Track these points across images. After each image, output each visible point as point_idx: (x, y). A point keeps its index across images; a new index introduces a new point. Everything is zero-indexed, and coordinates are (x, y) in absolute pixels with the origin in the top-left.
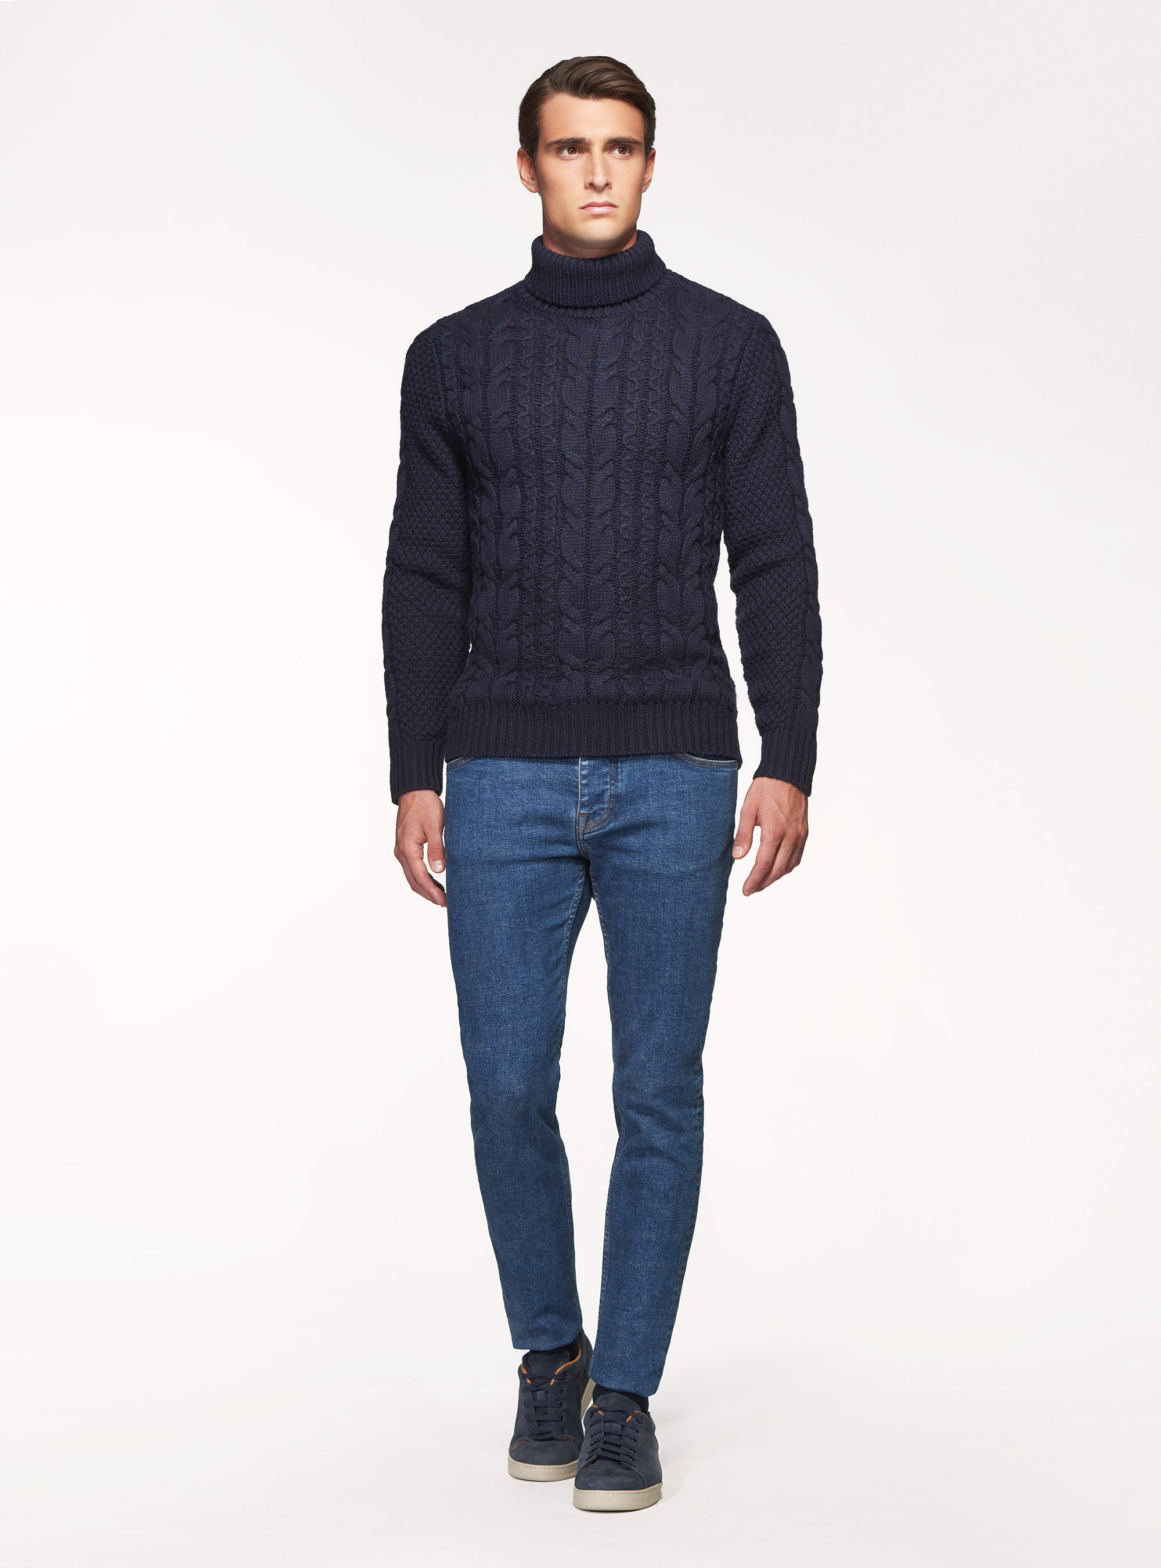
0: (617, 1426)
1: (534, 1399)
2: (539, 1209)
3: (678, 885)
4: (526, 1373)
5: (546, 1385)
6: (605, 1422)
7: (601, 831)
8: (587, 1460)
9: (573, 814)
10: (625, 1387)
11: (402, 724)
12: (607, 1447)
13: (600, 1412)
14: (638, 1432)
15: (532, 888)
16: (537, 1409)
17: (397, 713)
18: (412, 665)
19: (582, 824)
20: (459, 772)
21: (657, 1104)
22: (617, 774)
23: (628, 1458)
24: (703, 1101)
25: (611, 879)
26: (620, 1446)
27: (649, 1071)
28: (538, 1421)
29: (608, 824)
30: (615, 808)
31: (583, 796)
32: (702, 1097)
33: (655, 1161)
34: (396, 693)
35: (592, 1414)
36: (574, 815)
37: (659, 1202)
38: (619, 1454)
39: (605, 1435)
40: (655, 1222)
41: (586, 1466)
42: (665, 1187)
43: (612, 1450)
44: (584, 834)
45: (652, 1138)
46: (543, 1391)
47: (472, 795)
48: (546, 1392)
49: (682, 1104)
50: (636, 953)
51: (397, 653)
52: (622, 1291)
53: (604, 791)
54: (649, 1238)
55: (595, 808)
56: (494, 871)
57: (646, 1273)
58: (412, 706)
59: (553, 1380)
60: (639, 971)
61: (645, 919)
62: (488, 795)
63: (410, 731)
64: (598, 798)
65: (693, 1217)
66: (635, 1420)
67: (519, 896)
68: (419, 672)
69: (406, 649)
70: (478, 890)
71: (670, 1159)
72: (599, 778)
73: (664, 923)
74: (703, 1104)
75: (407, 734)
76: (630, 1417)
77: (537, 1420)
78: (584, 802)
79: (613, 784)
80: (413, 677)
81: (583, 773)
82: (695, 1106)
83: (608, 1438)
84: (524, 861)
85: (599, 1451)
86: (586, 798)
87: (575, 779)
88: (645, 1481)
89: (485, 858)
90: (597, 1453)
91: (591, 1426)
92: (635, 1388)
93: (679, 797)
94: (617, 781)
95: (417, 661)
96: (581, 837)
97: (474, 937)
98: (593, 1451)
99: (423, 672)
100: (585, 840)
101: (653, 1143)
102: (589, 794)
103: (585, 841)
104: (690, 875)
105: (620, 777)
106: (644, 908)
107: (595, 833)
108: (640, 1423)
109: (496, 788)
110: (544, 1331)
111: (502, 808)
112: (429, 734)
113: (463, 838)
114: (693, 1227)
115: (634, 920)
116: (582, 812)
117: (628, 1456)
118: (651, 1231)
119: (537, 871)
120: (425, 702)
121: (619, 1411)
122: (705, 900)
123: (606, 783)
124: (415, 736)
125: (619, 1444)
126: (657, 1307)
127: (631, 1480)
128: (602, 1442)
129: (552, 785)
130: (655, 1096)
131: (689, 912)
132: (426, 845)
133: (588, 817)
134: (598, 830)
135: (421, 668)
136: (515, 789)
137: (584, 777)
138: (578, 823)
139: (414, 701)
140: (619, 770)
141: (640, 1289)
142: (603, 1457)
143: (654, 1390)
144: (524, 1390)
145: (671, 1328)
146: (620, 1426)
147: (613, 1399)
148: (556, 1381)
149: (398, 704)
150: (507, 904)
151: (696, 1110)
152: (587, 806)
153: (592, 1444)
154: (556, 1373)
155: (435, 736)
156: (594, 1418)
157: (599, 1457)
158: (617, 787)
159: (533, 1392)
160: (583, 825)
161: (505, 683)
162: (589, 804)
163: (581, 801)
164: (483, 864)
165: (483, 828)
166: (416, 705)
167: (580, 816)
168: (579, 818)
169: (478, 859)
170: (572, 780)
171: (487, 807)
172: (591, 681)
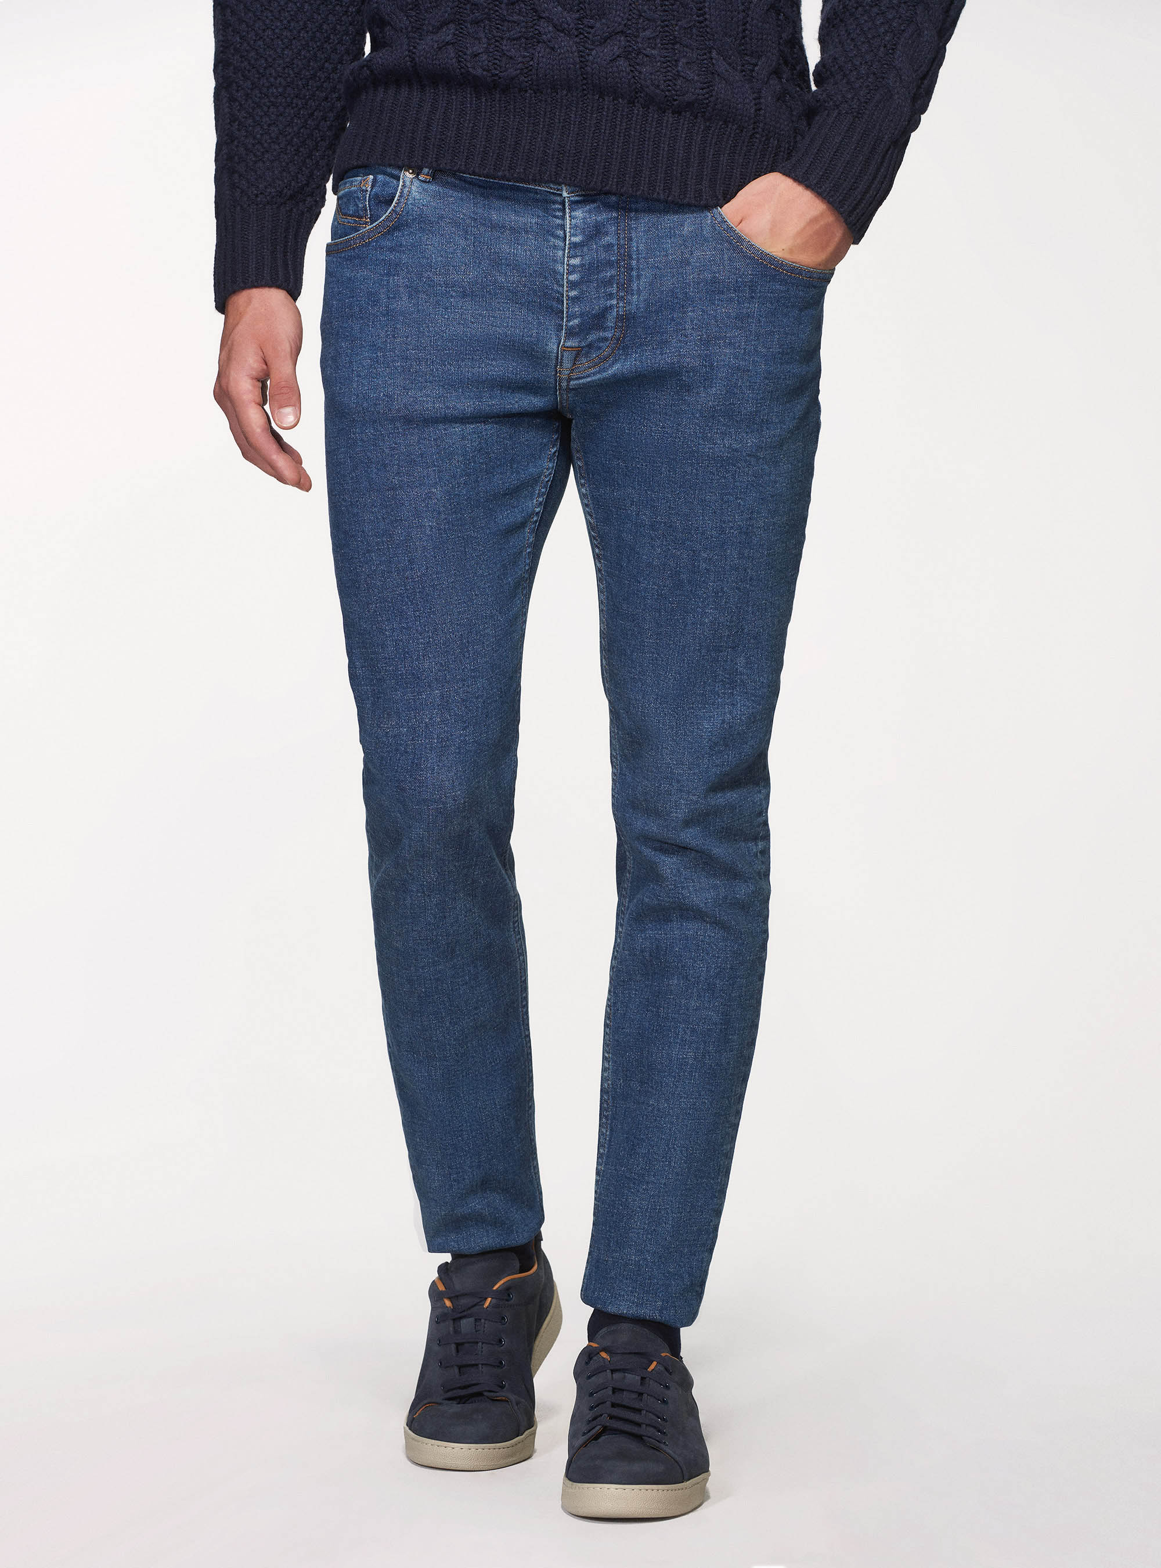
0: (632, 1379)
1: (457, 1332)
2: (476, 1008)
3: (727, 472)
4: (444, 1289)
5: (477, 1307)
6: (613, 1371)
7: (598, 376)
8: (584, 1434)
9: (552, 346)
10: (647, 1312)
11: (236, 175)
12: (617, 1412)
13: (604, 1355)
14: (667, 1387)
15: (475, 462)
16: (459, 1347)
17: (230, 158)
18: (257, 76)
20: (350, 259)
21: (690, 836)
22: (630, 280)
23: (654, 1430)
24: (768, 831)
25: (614, 456)
26: (639, 1411)
27: (678, 781)
28: (460, 1367)
29: (611, 366)
30: (624, 338)
31: (570, 318)
32: (766, 823)
33: (692, 928)
34: (229, 123)
35: (590, 1358)
36: (555, 347)
37: (699, 996)
38: (639, 1425)
39: (614, 1392)
40: (693, 1031)
41: (585, 1444)
42: (708, 971)
43: (627, 1417)
44: (569, 379)
45: (683, 888)
46: (472, 1320)
47: (376, 303)
48: (476, 1320)
49: (735, 836)
50: (654, 584)
51: (233, 55)
52: (638, 1150)
53: (607, 309)
54: (683, 1058)
55: (591, 338)
56: (412, 434)
57: (678, 1118)
58: (253, 145)
59: (489, 1299)
60: (660, 612)
61: (671, 526)
62: (404, 303)
63: (249, 188)
64: (597, 320)
65: (754, 1026)
66: (662, 1369)
67: (454, 477)
68: (268, 88)
69: (248, 48)
70: (385, 466)
71: (716, 923)
72: (598, 287)
73: (703, 534)
74: (769, 836)
75: (242, 192)
76: (655, 1363)
77: (457, 1366)
78: (572, 327)
79: (622, 298)
80: (258, 95)
81: (572, 277)
82: (755, 839)
83: (618, 1398)
84: (464, 419)
85: (605, 1420)
86: (576, 321)
87: (556, 287)
88: (684, 1468)
89: (399, 410)
90: (603, 1423)
91: (589, 1377)
92: (661, 1311)
93: (739, 324)
94: (629, 291)
95: (265, 68)
96: (564, 384)
97: (378, 544)
98: (595, 1419)
99: (276, 88)
101: (684, 898)
102: (582, 315)
103: (569, 390)
104: (749, 455)
105: (635, 286)
106: (669, 507)
107: (589, 379)
108: (670, 1374)
109: (417, 292)
110: (478, 1220)
111: (428, 327)
112: (280, 193)
113: (359, 376)
114: (752, 1043)
115: (652, 527)
116: (568, 344)
117: (655, 1427)
118: (687, 1047)
119: (484, 433)
120: (277, 138)
121: (635, 1353)
122: (772, 496)
123: (610, 296)
124: (257, 196)
125: (637, 1406)
126: (696, 1176)
127: (661, 1468)
128: (608, 1404)
129: (514, 293)
130: (687, 823)
131: (746, 516)
133: (578, 353)
134: (594, 374)
135: (272, 80)
136: (452, 296)
137: (573, 285)
138: (561, 362)
139: (258, 136)
140: (634, 273)
141: (667, 1146)
142: (611, 1430)
143: (690, 1317)
144: (438, 1319)
145: (718, 1213)
146: (638, 1378)
147: (625, 1334)
148: (494, 1301)
149: (232, 141)
150: (434, 490)
151: (757, 845)
152: (577, 334)
153: (592, 1408)
154: (495, 1288)
155: (292, 197)
156: (593, 1365)
157: (605, 1430)
158: (630, 303)
159: (454, 1320)
160: (569, 365)
161: (436, 46)
162: (581, 330)
163: (566, 325)
164: (393, 420)
165: (394, 361)
166: (262, 144)
167: (563, 350)
168: (561, 352)
169: (386, 413)
170: (552, 289)
171: (402, 325)
172: (588, 55)
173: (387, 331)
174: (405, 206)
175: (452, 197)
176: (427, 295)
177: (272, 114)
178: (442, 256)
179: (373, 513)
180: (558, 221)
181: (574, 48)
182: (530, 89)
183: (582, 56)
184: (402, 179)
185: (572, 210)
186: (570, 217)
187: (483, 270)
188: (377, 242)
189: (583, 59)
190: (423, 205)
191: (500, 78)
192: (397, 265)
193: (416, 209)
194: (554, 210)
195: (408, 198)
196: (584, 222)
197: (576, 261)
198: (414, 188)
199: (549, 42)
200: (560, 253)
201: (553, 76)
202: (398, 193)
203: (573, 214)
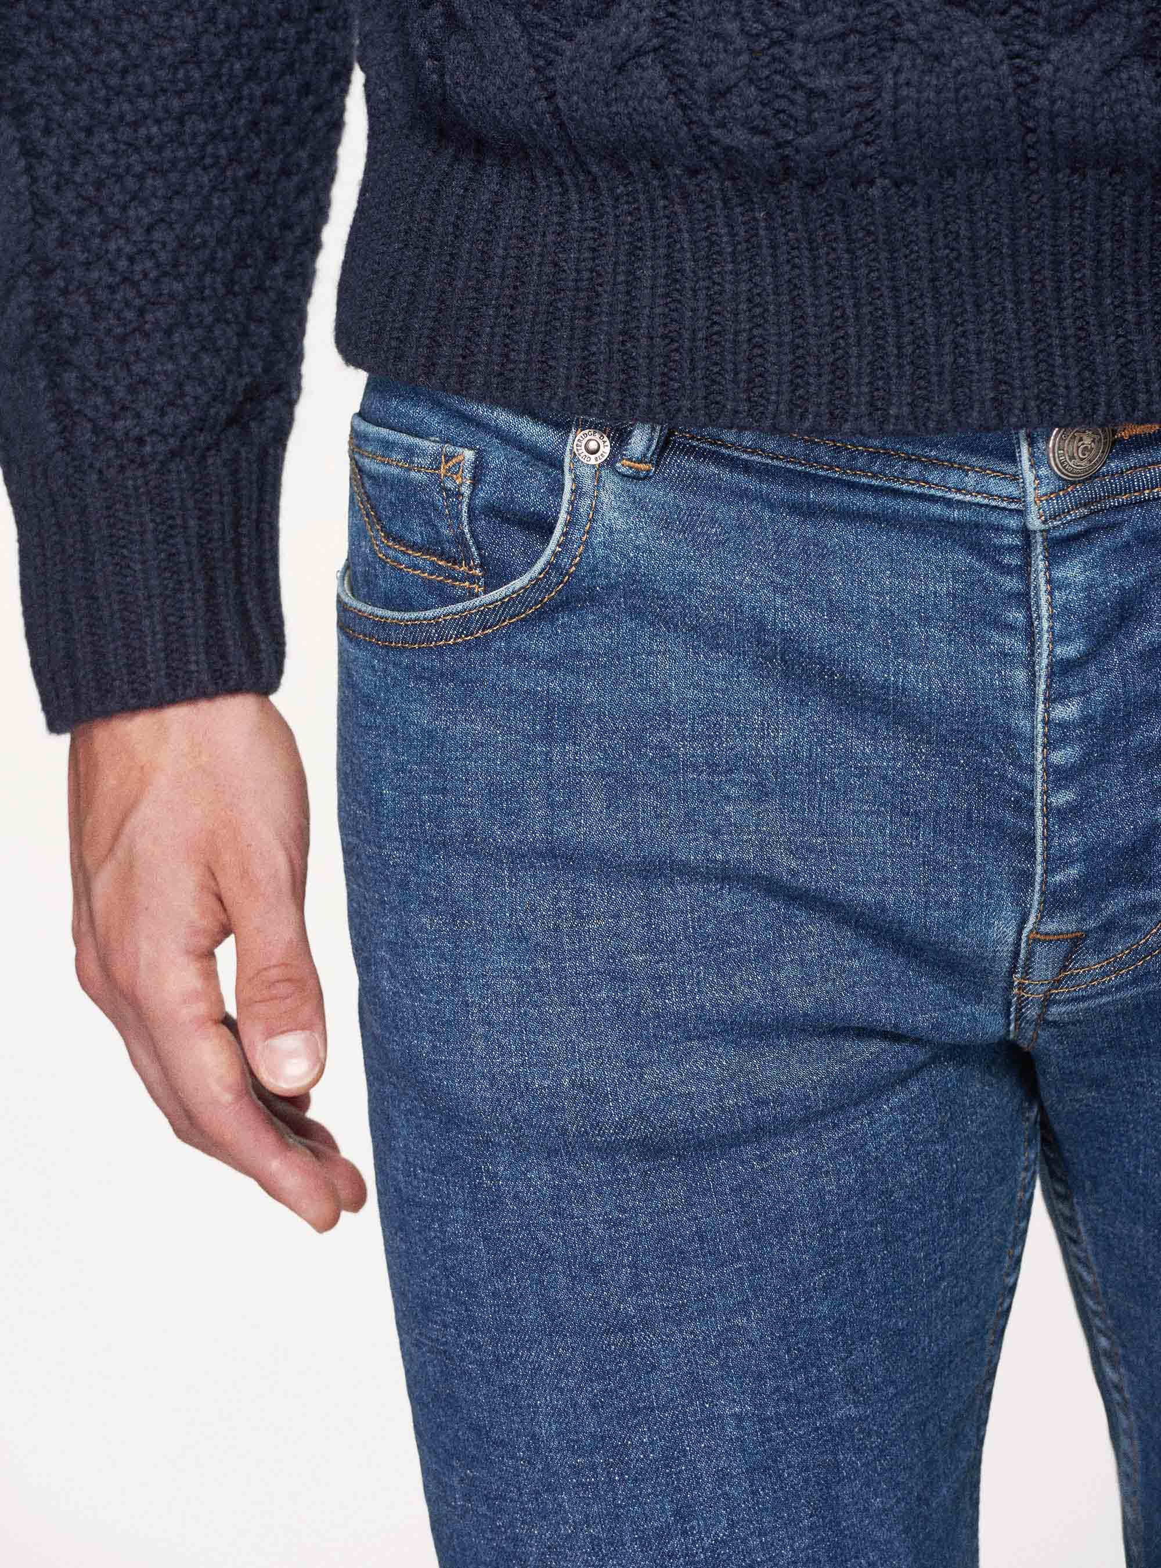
9: (1003, 929)
19: (1043, 970)
31: (1054, 860)
36: (1011, 932)
44: (1048, 1002)
53: (1155, 830)
55: (1114, 906)
56: (667, 1184)
64: (1129, 863)
70: (595, 1270)
72: (1129, 773)
78: (1062, 885)
86: (1073, 872)
87: (1011, 774)
89: (622, 1127)
96: (1033, 1011)
100: (1048, 1023)
102: (1088, 853)
103: (1044, 1024)
107: (1098, 1001)
109: (631, 788)
116: (1052, 926)
132: (226, 953)
133: (1075, 944)
134: (1119, 988)
138: (1028, 966)
150: (740, 1321)
152: (1074, 904)
160: (1048, 973)
161: (607, 58)
162: (1087, 891)
163: (1044, 882)
164: (609, 1151)
165: (587, 987)
166: (135, 285)
167: (1034, 940)
168: (1028, 945)
169: (586, 1132)
170: (1002, 777)
171: (600, 882)
172: (1038, 63)
173: (556, 899)
174: (586, 550)
175: (714, 521)
176: (659, 795)
177: (154, 195)
178: (697, 686)
179: (561, 1390)
180: (1012, 583)
181: (999, 52)
182: (883, 175)
183: (1021, 70)
184: (570, 470)
185: (1052, 560)
186: (1049, 582)
187: (813, 723)
188: (508, 638)
189: (1026, 78)
190: (637, 548)
191: (797, 151)
192: (572, 709)
193: (616, 558)
194: (999, 549)
195: (591, 527)
196: (1088, 597)
197: (1068, 711)
198: (605, 497)
199: (926, 39)
200: (1021, 676)
201: (941, 136)
202: (563, 516)
203: (1058, 574)
